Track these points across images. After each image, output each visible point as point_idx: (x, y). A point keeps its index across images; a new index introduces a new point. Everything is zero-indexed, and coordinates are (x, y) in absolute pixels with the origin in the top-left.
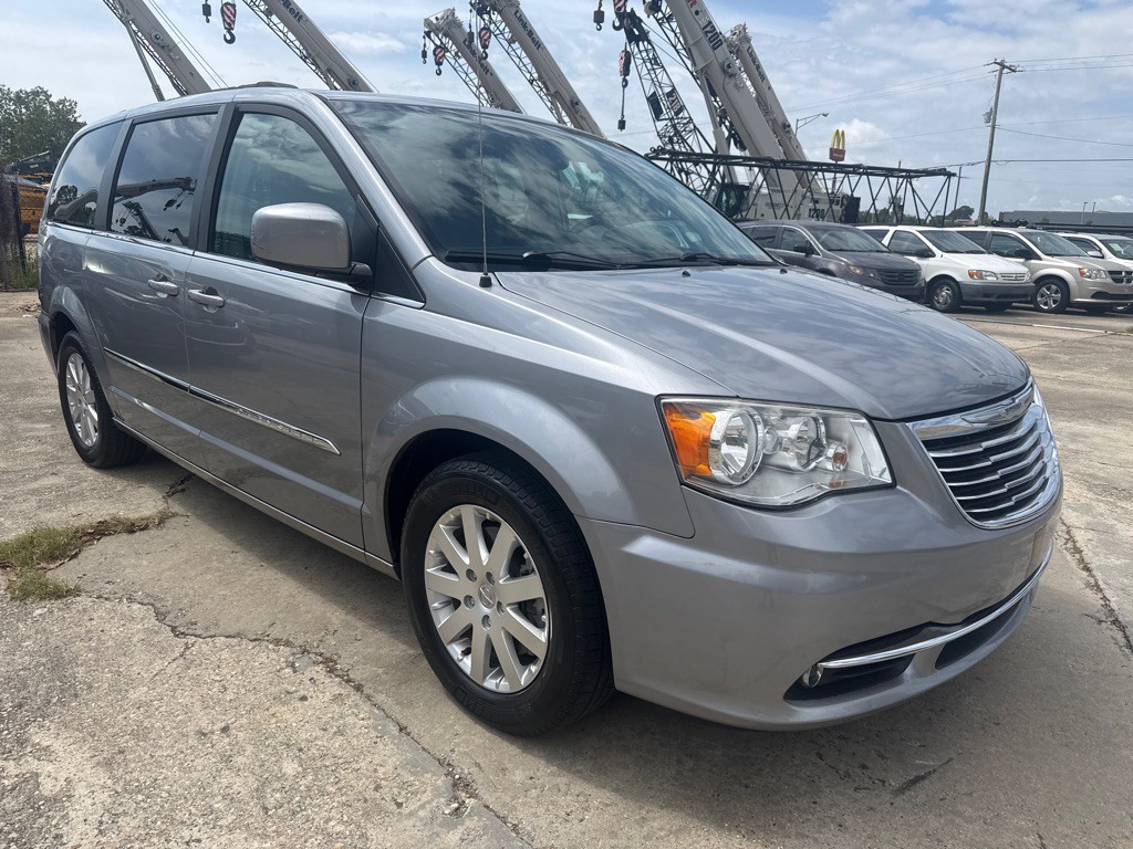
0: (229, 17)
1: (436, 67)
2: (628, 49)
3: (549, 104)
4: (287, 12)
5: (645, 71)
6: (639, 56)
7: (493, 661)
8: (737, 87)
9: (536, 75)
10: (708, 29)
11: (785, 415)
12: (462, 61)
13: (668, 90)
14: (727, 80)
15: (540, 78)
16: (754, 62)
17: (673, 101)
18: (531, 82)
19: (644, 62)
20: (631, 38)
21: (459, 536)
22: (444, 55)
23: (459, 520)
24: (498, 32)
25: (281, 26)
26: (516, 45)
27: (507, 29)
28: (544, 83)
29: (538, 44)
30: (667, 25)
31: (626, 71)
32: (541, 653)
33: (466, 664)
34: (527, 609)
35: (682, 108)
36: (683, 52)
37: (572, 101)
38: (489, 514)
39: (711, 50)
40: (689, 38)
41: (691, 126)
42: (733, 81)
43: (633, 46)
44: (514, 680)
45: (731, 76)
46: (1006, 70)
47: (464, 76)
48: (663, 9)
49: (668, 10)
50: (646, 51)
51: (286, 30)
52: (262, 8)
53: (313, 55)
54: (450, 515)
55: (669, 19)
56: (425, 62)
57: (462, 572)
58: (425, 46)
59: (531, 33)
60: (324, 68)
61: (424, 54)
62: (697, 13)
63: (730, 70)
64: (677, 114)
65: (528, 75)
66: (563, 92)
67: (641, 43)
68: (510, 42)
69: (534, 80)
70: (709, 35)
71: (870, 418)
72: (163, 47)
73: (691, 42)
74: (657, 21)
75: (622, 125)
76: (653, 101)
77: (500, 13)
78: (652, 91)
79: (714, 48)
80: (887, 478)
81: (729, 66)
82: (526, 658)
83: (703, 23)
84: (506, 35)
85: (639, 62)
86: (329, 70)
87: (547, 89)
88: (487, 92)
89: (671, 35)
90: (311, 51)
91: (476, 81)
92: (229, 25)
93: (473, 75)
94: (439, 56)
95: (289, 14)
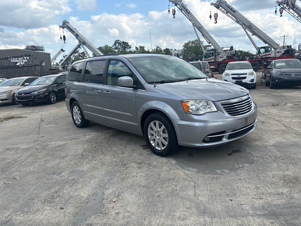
0: (216, 17)
1: (280, 14)
7: (158, 145)
11: (200, 102)
21: (155, 125)
23: (155, 122)
32: (166, 145)
33: (153, 145)
34: (164, 138)
38: (161, 123)
44: (161, 148)
47: (292, 15)
51: (232, 16)
54: (154, 121)
57: (155, 131)
60: (241, 23)
61: (276, 12)
71: (213, 101)
72: (200, 28)
80: (216, 110)
82: (163, 145)
86: (243, 24)
90: (238, 20)
91: (297, 16)
92: (216, 19)
93: (295, 14)
94: (281, 11)
95: (232, 12)
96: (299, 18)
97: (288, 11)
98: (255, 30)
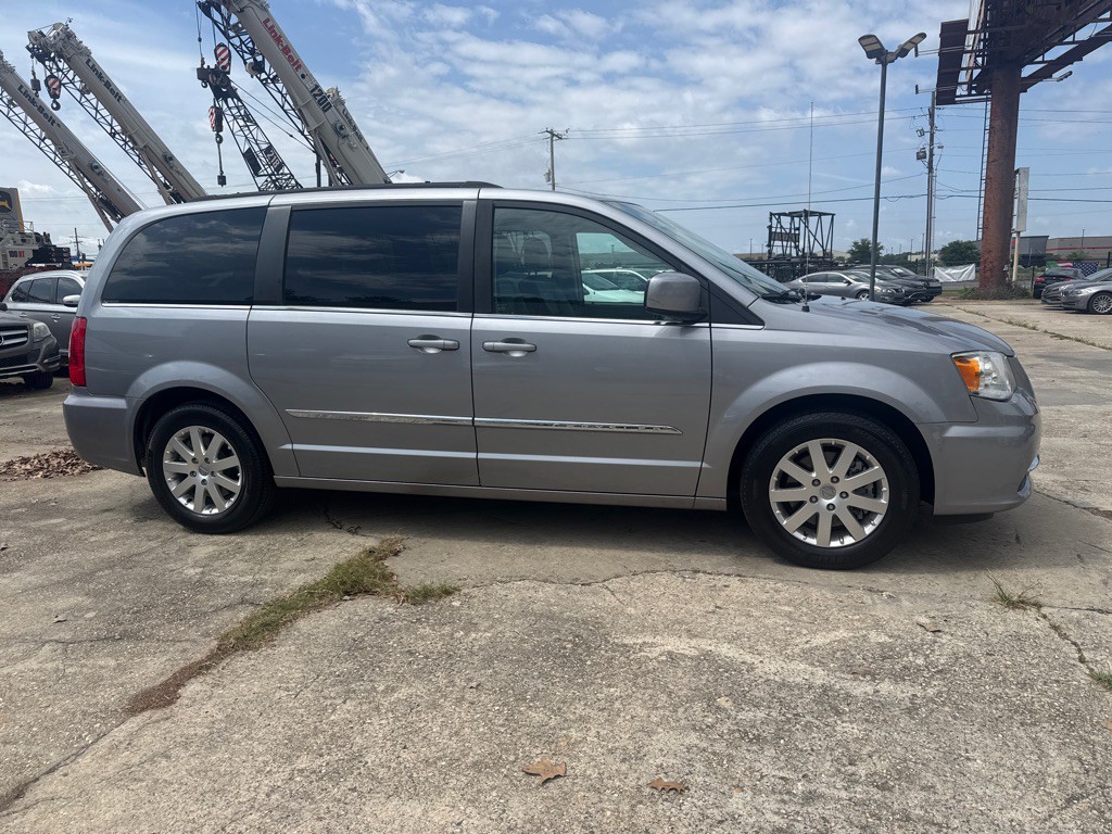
2: (217, 106)
3: (137, 159)
5: (237, 128)
6: (228, 112)
8: (351, 147)
9: (118, 128)
10: (316, 92)
12: (18, 110)
13: (264, 147)
14: (341, 141)
15: (124, 131)
16: (350, 123)
17: (272, 158)
18: (113, 135)
19: (235, 118)
20: (218, 94)
24: (66, 81)
26: (91, 96)
27: (77, 78)
28: (129, 137)
29: (119, 96)
30: (272, 85)
31: (218, 127)
35: (282, 165)
36: (292, 112)
37: (165, 157)
39: (321, 112)
40: (298, 99)
41: (293, 182)
42: (346, 142)
43: (222, 102)
45: (345, 137)
46: (555, 138)
47: (21, 125)
48: (267, 70)
49: (272, 70)
50: (237, 107)
55: (274, 80)
59: (108, 84)
62: (303, 76)
63: (342, 132)
64: (277, 170)
65: (108, 128)
66: (152, 145)
67: (229, 100)
68: (83, 92)
69: (116, 132)
70: (318, 98)
73: (300, 103)
74: (261, 81)
75: (222, 180)
76: (250, 157)
77: (68, 61)
78: (247, 147)
79: (324, 110)
81: (341, 128)
83: (311, 86)
84: (78, 85)
85: (230, 118)
87: (134, 143)
88: (54, 143)
89: (278, 96)
97: (5, 109)
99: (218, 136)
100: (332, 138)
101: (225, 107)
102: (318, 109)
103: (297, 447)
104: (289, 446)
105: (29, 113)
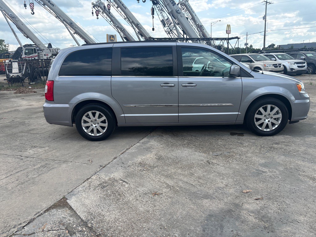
0: (32, 7)
1: (97, 17)
2: (153, 7)
4: (49, 4)
5: (159, 13)
9: (126, 17)
12: (105, 14)
13: (166, 18)
14: (178, 15)
15: (127, 18)
16: (190, 8)
17: (168, 21)
18: (125, 19)
19: (159, 10)
20: (154, 4)
22: (99, 13)
24: (113, 5)
25: (48, 8)
26: (119, 9)
27: (116, 4)
28: (128, 19)
29: (125, 8)
31: (153, 14)
35: (171, 23)
37: (137, 23)
39: (172, 6)
40: (166, 3)
41: (175, 28)
42: (180, 15)
43: (155, 6)
45: (179, 13)
46: (268, 4)
47: (106, 19)
50: (159, 7)
51: (50, 9)
52: (42, 3)
53: (59, 16)
56: (93, 16)
58: (93, 11)
59: (123, 5)
60: (62, 20)
61: (93, 13)
64: (170, 25)
65: (124, 17)
66: (134, 21)
67: (157, 5)
68: (117, 8)
72: (13, 17)
75: (153, 29)
76: (163, 21)
78: (162, 19)
79: (173, 6)
81: (178, 11)
84: (116, 6)
85: (157, 10)
86: (64, 20)
87: (130, 21)
88: (113, 23)
90: (58, 15)
91: (110, 20)
92: (32, 9)
93: (108, 18)
94: (97, 13)
95: (50, 5)
96: (111, 22)
97: (102, 15)
98: (77, 29)
99: (153, 16)
100: (176, 14)
101: (156, 7)
102: (171, 5)
103: (126, 115)
104: (123, 115)
105: (107, 15)
